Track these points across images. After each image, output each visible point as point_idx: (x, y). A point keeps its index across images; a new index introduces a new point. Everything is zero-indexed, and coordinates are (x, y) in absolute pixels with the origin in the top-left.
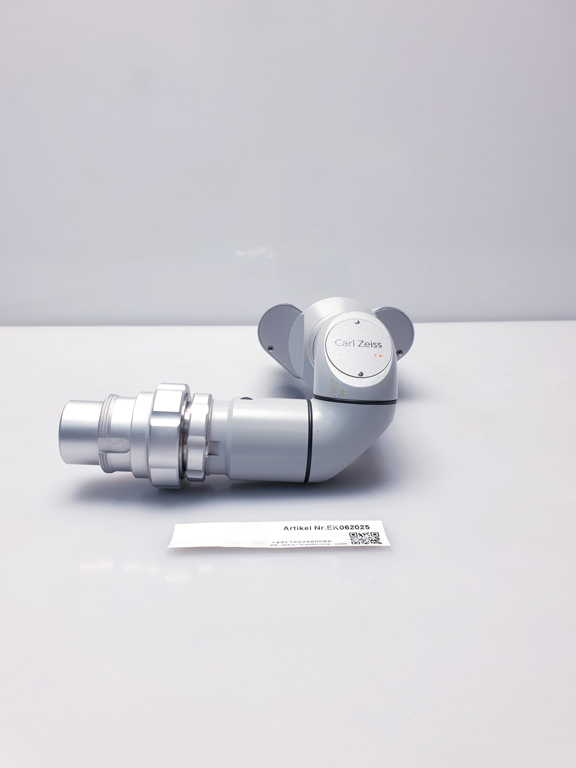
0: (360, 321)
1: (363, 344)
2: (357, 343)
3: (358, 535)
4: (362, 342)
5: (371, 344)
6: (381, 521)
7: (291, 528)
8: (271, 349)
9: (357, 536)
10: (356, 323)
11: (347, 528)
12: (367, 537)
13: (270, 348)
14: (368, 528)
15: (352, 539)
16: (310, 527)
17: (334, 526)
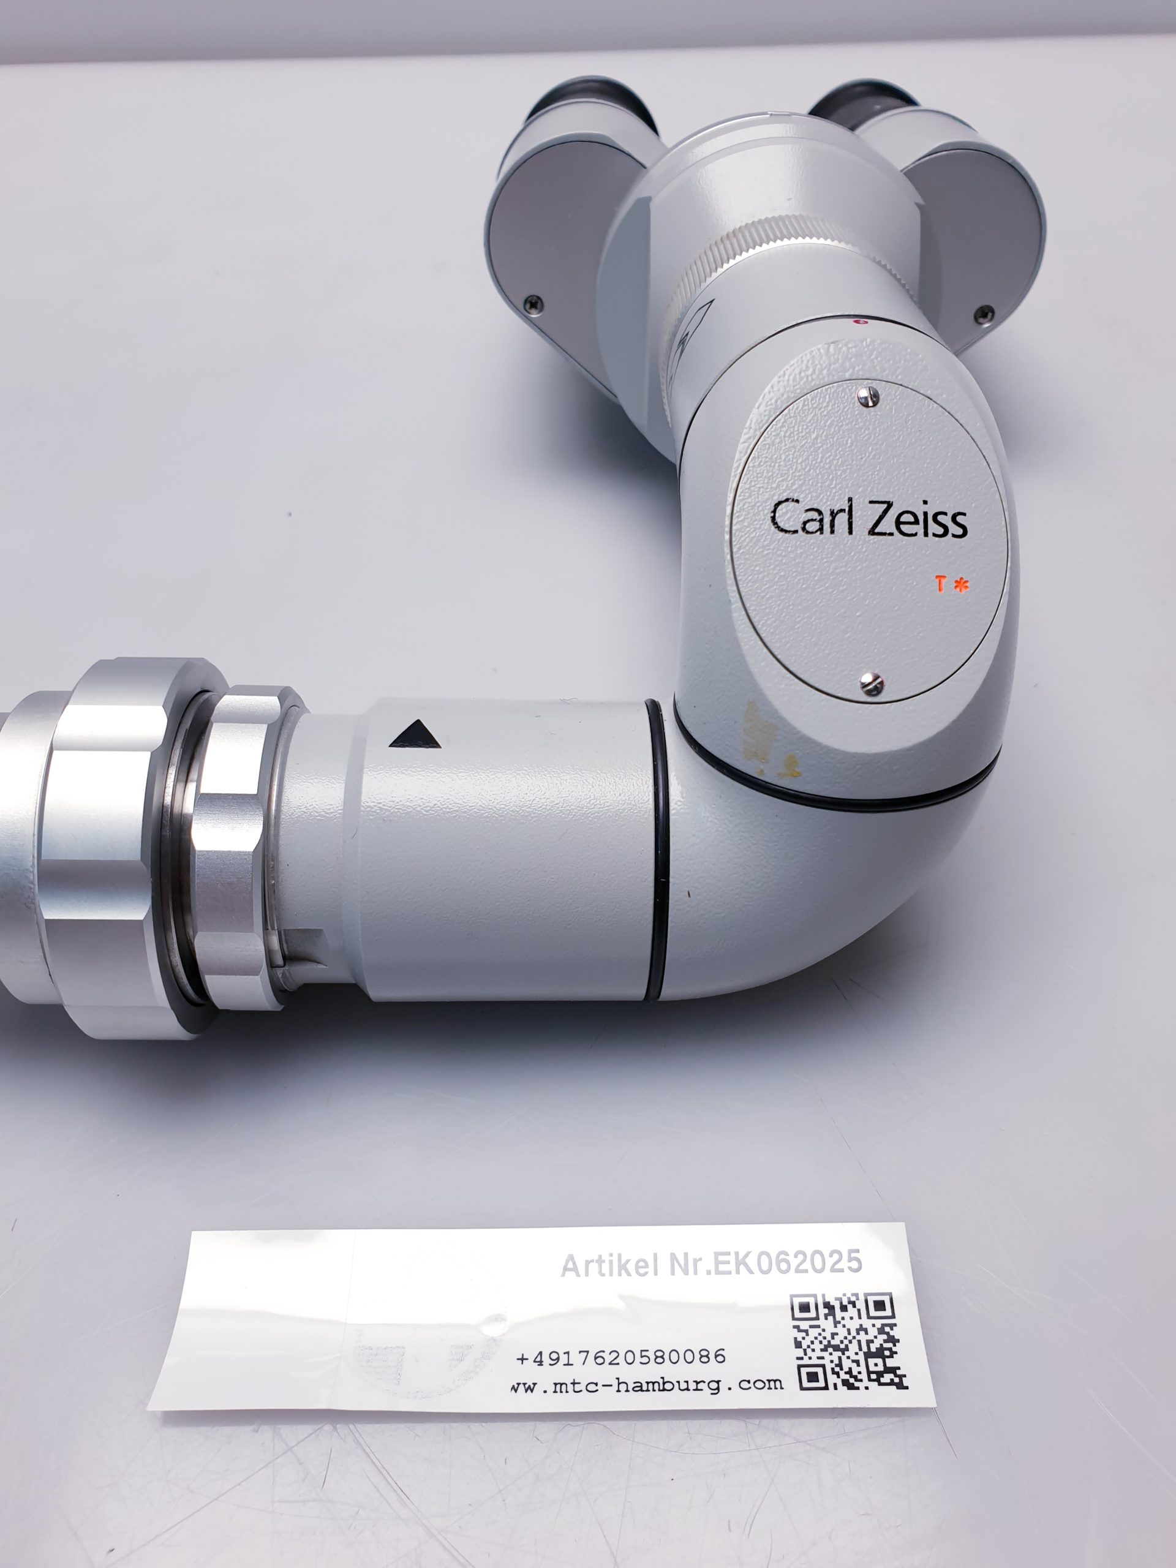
0: (881, 388)
1: (888, 524)
2: (865, 516)
3: (823, 1311)
4: (885, 506)
5: (921, 519)
6: (901, 1226)
7: (588, 1263)
8: (534, 305)
9: (817, 1318)
10: (867, 406)
11: (784, 1266)
12: (853, 1325)
13: (534, 303)
14: (855, 1265)
15: (800, 1336)
16: (655, 1255)
17: (737, 1254)
